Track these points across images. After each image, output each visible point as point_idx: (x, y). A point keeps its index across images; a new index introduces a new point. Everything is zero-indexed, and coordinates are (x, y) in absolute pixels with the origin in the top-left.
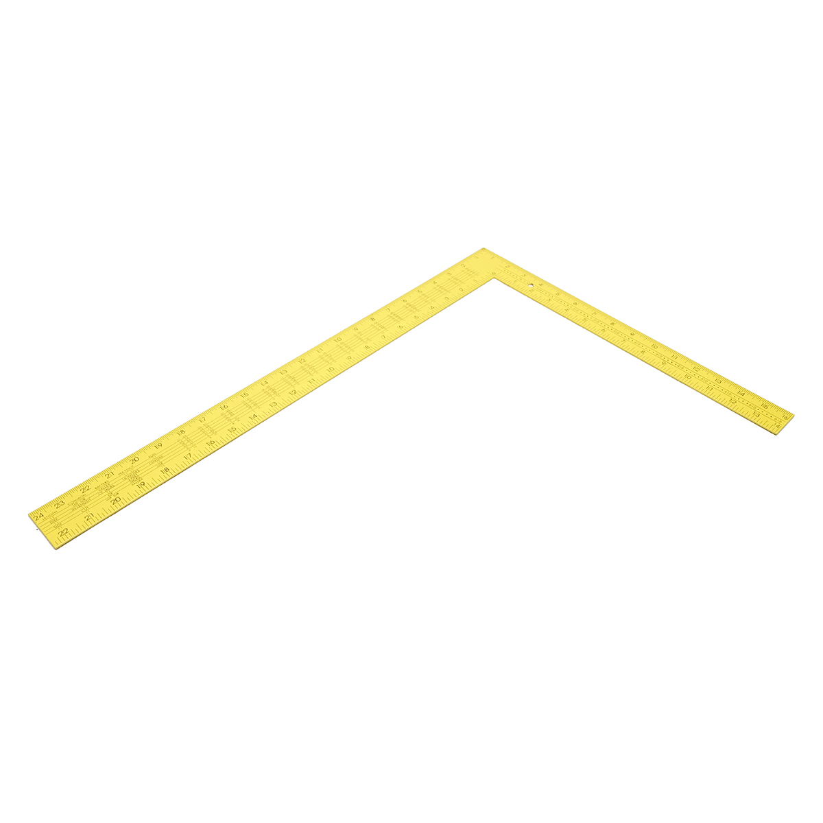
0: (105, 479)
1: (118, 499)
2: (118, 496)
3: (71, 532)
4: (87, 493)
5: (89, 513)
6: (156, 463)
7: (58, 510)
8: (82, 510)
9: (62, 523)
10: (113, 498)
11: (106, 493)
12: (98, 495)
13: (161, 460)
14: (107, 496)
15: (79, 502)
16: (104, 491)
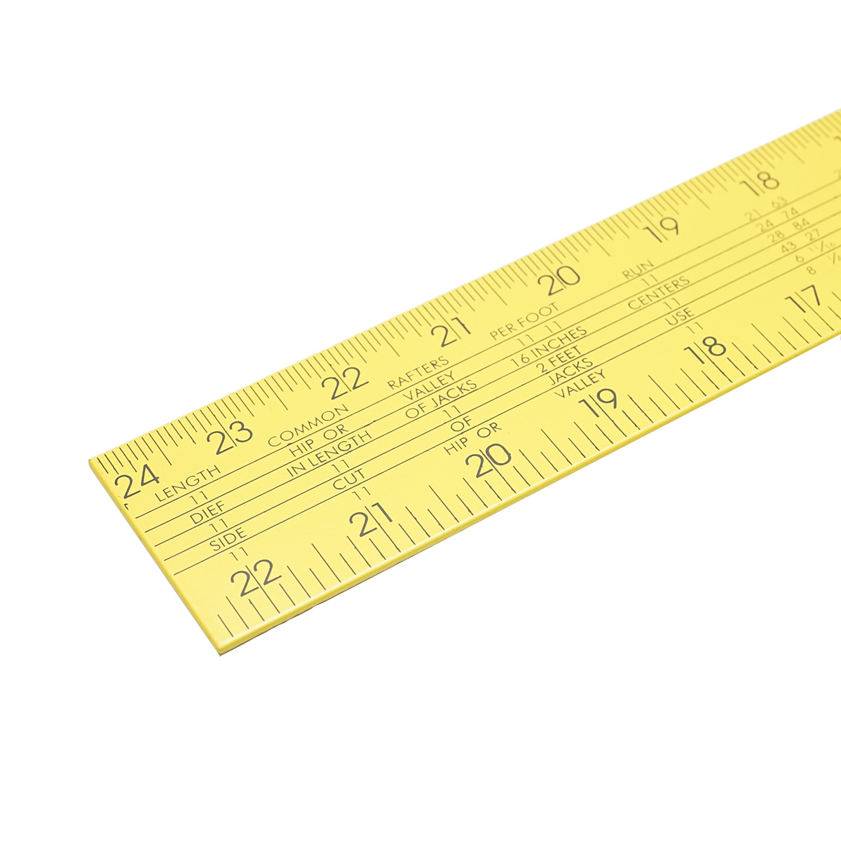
0: (429, 348)
1: (497, 454)
2: (494, 438)
3: (287, 581)
4: (353, 400)
5: (368, 501)
6: (660, 309)
7: (226, 462)
8: (335, 479)
9: (247, 529)
10: (476, 444)
11: (440, 416)
12: (401, 418)
13: (683, 297)
14: (446, 432)
15: (318, 440)
16: (429, 404)
